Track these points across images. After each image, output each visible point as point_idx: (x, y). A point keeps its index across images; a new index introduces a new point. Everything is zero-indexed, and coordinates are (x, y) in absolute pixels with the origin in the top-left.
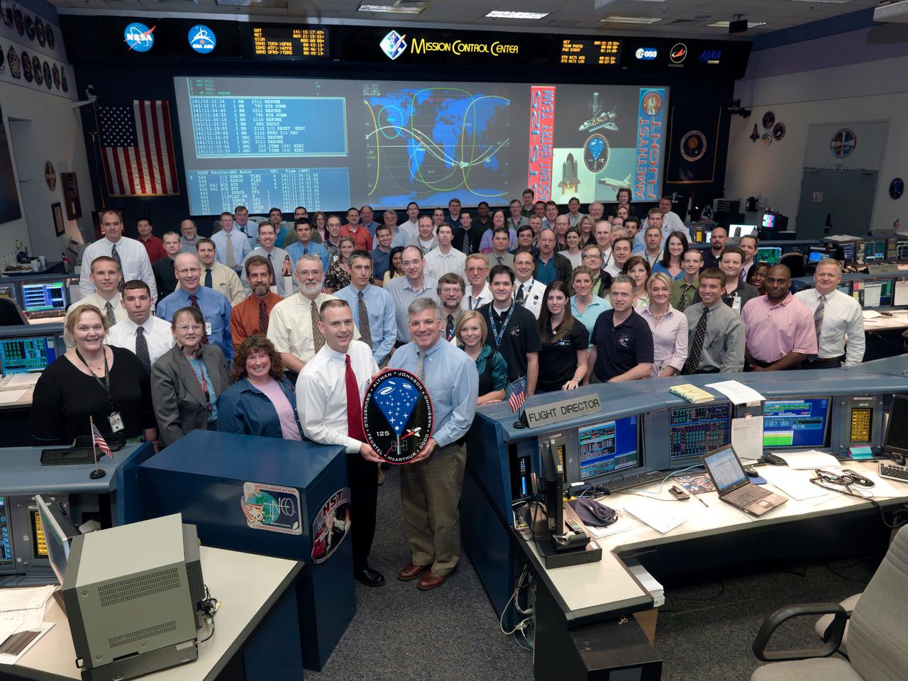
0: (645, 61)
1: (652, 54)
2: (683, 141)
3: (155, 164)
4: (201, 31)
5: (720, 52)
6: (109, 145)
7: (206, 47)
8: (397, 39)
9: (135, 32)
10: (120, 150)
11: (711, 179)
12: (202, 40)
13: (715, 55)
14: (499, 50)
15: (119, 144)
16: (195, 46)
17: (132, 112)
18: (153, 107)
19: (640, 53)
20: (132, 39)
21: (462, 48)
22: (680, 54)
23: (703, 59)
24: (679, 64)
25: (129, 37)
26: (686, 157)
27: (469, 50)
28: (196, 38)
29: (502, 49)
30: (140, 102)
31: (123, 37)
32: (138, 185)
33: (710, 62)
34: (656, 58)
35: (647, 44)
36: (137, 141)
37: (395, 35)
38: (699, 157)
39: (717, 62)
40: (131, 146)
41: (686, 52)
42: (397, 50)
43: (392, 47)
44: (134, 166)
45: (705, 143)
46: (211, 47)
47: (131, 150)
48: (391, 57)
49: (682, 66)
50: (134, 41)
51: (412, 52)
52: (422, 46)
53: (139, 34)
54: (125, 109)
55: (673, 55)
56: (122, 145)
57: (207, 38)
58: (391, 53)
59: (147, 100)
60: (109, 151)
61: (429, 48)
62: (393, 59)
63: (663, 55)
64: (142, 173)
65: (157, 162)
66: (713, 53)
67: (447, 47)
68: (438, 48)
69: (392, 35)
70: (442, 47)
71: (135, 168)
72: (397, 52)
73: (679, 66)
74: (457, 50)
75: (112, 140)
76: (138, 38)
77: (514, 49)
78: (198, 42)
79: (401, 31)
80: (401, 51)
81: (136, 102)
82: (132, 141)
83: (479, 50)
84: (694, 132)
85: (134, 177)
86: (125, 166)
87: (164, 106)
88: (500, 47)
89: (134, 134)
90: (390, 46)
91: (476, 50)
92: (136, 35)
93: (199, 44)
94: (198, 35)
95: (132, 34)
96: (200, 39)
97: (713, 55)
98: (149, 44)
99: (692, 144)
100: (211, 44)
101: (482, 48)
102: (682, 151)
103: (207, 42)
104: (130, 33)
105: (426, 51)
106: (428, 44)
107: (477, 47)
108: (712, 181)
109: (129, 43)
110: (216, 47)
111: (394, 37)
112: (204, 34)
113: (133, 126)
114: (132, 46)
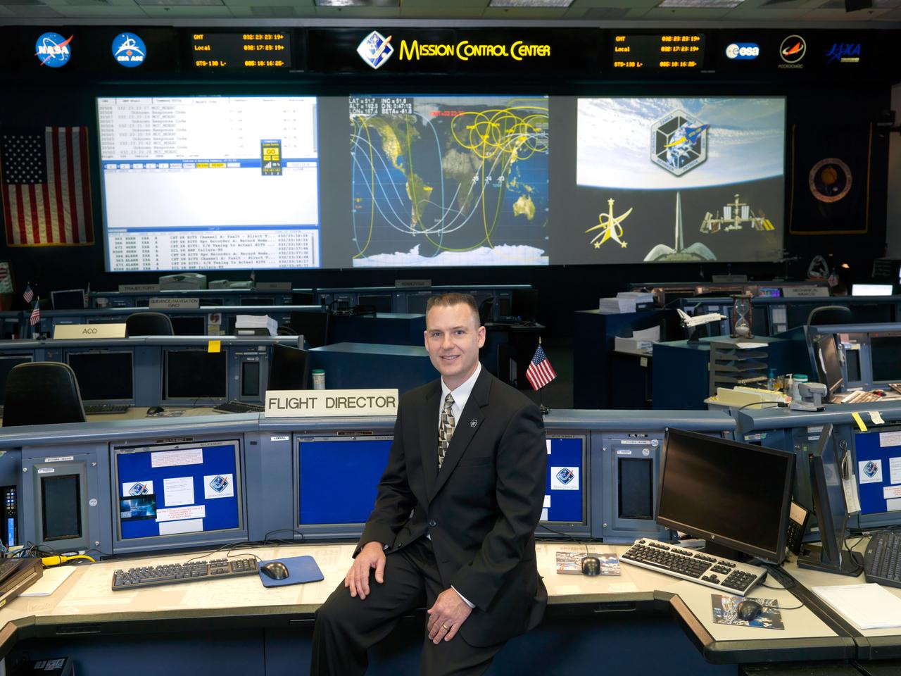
0: (741, 62)
1: (752, 51)
2: (813, 173)
3: (66, 205)
4: (128, 40)
5: (859, 46)
6: (12, 182)
7: (134, 59)
8: (380, 43)
9: (48, 44)
10: (25, 189)
11: (864, 228)
12: (129, 51)
13: (851, 51)
14: (523, 53)
15: (24, 181)
16: (120, 59)
17: (42, 142)
18: (69, 135)
19: (732, 51)
20: (44, 53)
21: (470, 51)
22: (795, 50)
23: (833, 55)
24: (796, 64)
25: (42, 50)
26: (819, 197)
27: (480, 54)
28: (122, 48)
29: (527, 50)
30: (53, 129)
31: (34, 50)
32: (43, 232)
33: (844, 60)
34: (758, 56)
35: (743, 37)
36: (46, 176)
37: (377, 37)
38: (841, 196)
39: (857, 60)
40: (38, 183)
41: (804, 46)
42: (380, 56)
43: (373, 52)
44: (40, 208)
45: (849, 176)
46: (140, 59)
47: (39, 189)
48: (372, 65)
49: (800, 66)
50: (47, 55)
51: (401, 58)
52: (413, 51)
53: (53, 45)
54: (34, 138)
55: (785, 52)
56: (28, 182)
57: (135, 49)
58: (372, 60)
59: (62, 126)
60: (12, 188)
61: (424, 52)
62: (376, 68)
63: (769, 53)
64: (50, 217)
65: (69, 203)
66: (849, 47)
67: (448, 50)
68: (436, 52)
69: (375, 36)
70: (442, 50)
71: (41, 211)
72: (380, 58)
73: (796, 66)
74: (463, 55)
75: (16, 177)
76: (53, 50)
77: (544, 51)
78: (123, 53)
79: (384, 31)
80: (386, 57)
81: (49, 130)
82: (40, 177)
83: (494, 53)
84: (831, 161)
85: (39, 222)
86: (29, 208)
87: (82, 134)
88: (524, 49)
89: (44, 168)
90: (372, 51)
91: (490, 53)
92: (50, 47)
93: (125, 55)
94: (124, 45)
95: (45, 46)
96: (126, 51)
97: (848, 51)
98: (65, 57)
99: (830, 177)
100: (140, 55)
101: (498, 50)
102: (813, 187)
103: (135, 54)
104: (43, 45)
105: (420, 56)
106: (422, 48)
107: (491, 50)
108: (865, 231)
109: (41, 58)
110: (146, 59)
111: (375, 39)
112: (131, 43)
113: (43, 159)
114: (45, 61)
